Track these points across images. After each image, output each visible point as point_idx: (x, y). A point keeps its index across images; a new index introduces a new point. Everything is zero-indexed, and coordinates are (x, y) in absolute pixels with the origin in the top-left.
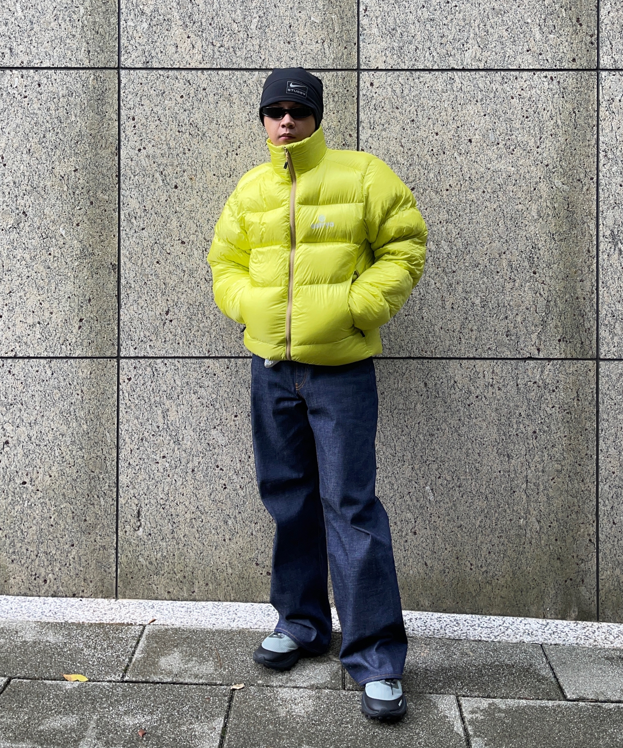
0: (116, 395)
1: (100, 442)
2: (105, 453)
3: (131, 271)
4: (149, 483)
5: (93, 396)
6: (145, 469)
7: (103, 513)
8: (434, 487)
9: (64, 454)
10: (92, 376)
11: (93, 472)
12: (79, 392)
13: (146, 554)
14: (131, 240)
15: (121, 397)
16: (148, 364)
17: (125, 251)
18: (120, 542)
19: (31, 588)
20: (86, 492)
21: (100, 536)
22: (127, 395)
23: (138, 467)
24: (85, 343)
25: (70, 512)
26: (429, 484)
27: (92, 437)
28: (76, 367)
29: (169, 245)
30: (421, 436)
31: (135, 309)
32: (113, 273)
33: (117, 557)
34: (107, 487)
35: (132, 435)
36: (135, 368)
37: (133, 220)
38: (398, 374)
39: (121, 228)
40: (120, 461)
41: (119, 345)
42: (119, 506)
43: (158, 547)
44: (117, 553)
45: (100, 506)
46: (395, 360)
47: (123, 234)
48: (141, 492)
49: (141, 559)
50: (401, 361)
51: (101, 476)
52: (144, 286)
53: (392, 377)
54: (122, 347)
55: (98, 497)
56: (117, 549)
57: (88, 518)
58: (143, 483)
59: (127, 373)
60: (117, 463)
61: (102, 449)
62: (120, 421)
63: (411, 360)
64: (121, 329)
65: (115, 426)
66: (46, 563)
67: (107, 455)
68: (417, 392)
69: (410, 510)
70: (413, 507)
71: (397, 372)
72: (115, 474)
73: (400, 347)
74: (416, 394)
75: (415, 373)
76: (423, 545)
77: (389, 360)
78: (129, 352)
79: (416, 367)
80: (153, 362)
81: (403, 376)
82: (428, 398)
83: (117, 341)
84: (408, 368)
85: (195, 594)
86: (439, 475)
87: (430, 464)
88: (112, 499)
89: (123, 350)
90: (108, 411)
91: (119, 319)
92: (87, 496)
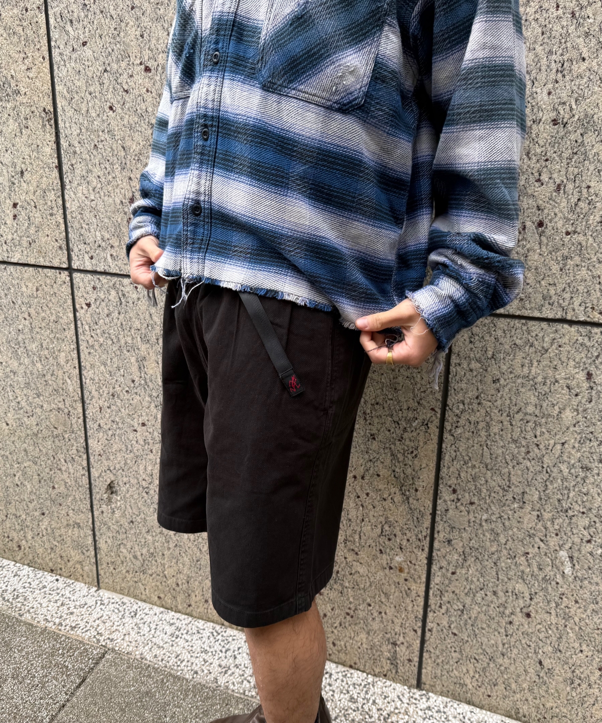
0: (73, 326)
1: (60, 390)
2: (67, 405)
3: (73, 125)
4: (126, 456)
5: (44, 324)
6: (120, 436)
7: (74, 483)
8: (576, 555)
9: (19, 399)
10: (40, 294)
11: (55, 428)
12: (26, 316)
13: (129, 546)
14: (68, 65)
15: (80, 330)
16: (111, 284)
17: (61, 87)
18: (97, 524)
19: (6, 550)
20: (51, 453)
21: (73, 510)
22: (87, 327)
23: (110, 433)
24: (25, 244)
25: (35, 474)
26: (567, 547)
27: (50, 382)
28: (18, 278)
29: (125, 76)
30: (564, 467)
31: (85, 192)
32: (48, 126)
33: (95, 541)
34: (76, 452)
35: (99, 387)
36: (94, 288)
37: (68, 27)
38: (532, 350)
39: (53, 44)
40: (87, 420)
41: (69, 249)
42: (92, 479)
43: (143, 540)
44: (94, 535)
45: (69, 473)
46: (531, 323)
47: (55, 53)
48: (118, 466)
49: (124, 551)
50: (544, 325)
51: (66, 436)
52: (95, 152)
53: (520, 355)
54: (73, 254)
55: (65, 461)
56: (93, 530)
57: (56, 486)
58: (118, 454)
59: (85, 295)
60: (85, 421)
61: (64, 400)
62: (82, 364)
63: (566, 326)
64: (69, 224)
65: (77, 371)
66: (18, 527)
67: (70, 409)
68: (568, 387)
69: (524, 580)
70: (530, 576)
71: (531, 346)
72: (83, 435)
73: (544, 298)
74: (566, 391)
75: (569, 352)
76: (540, 635)
77: (517, 321)
78: (84, 263)
79: (573, 341)
80: (118, 283)
81: (543, 354)
82: (590, 402)
83: (65, 243)
84: (555, 341)
85: (191, 608)
86: (589, 537)
87: (573, 516)
88: (83, 468)
89: (74, 258)
90: (66, 347)
91: (64, 207)
92: (52, 458)
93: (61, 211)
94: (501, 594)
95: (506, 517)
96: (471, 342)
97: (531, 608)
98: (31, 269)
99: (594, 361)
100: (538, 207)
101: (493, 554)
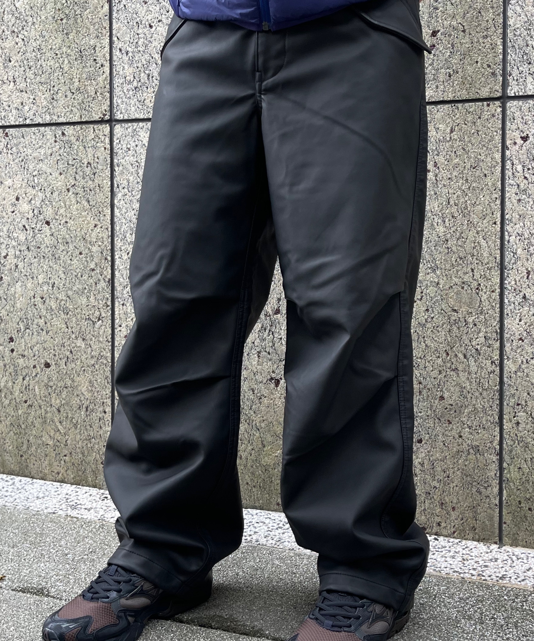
0: (499, 169)
1: (469, 257)
2: (477, 275)
5: (455, 173)
10: (455, 136)
11: (455, 311)
15: (508, 173)
20: (443, 347)
21: (470, 427)
22: (519, 168)
24: (442, 76)
27: (454, 249)
34: (483, 339)
40: (506, 292)
41: (505, 74)
42: (506, 375)
44: (501, 461)
45: (469, 373)
51: (470, 320)
54: (510, 79)
55: (465, 357)
56: (500, 453)
57: (446, 395)
59: (520, 125)
60: (502, 295)
61: (473, 270)
62: (507, 217)
64: (509, 44)
65: (498, 227)
67: (481, 281)
72: (498, 315)
78: (526, 87)
83: (501, 67)
88: (493, 362)
89: (512, 83)
90: (484, 199)
91: (505, 26)
92: (445, 355)
93: (500, 31)
98: (447, 106)
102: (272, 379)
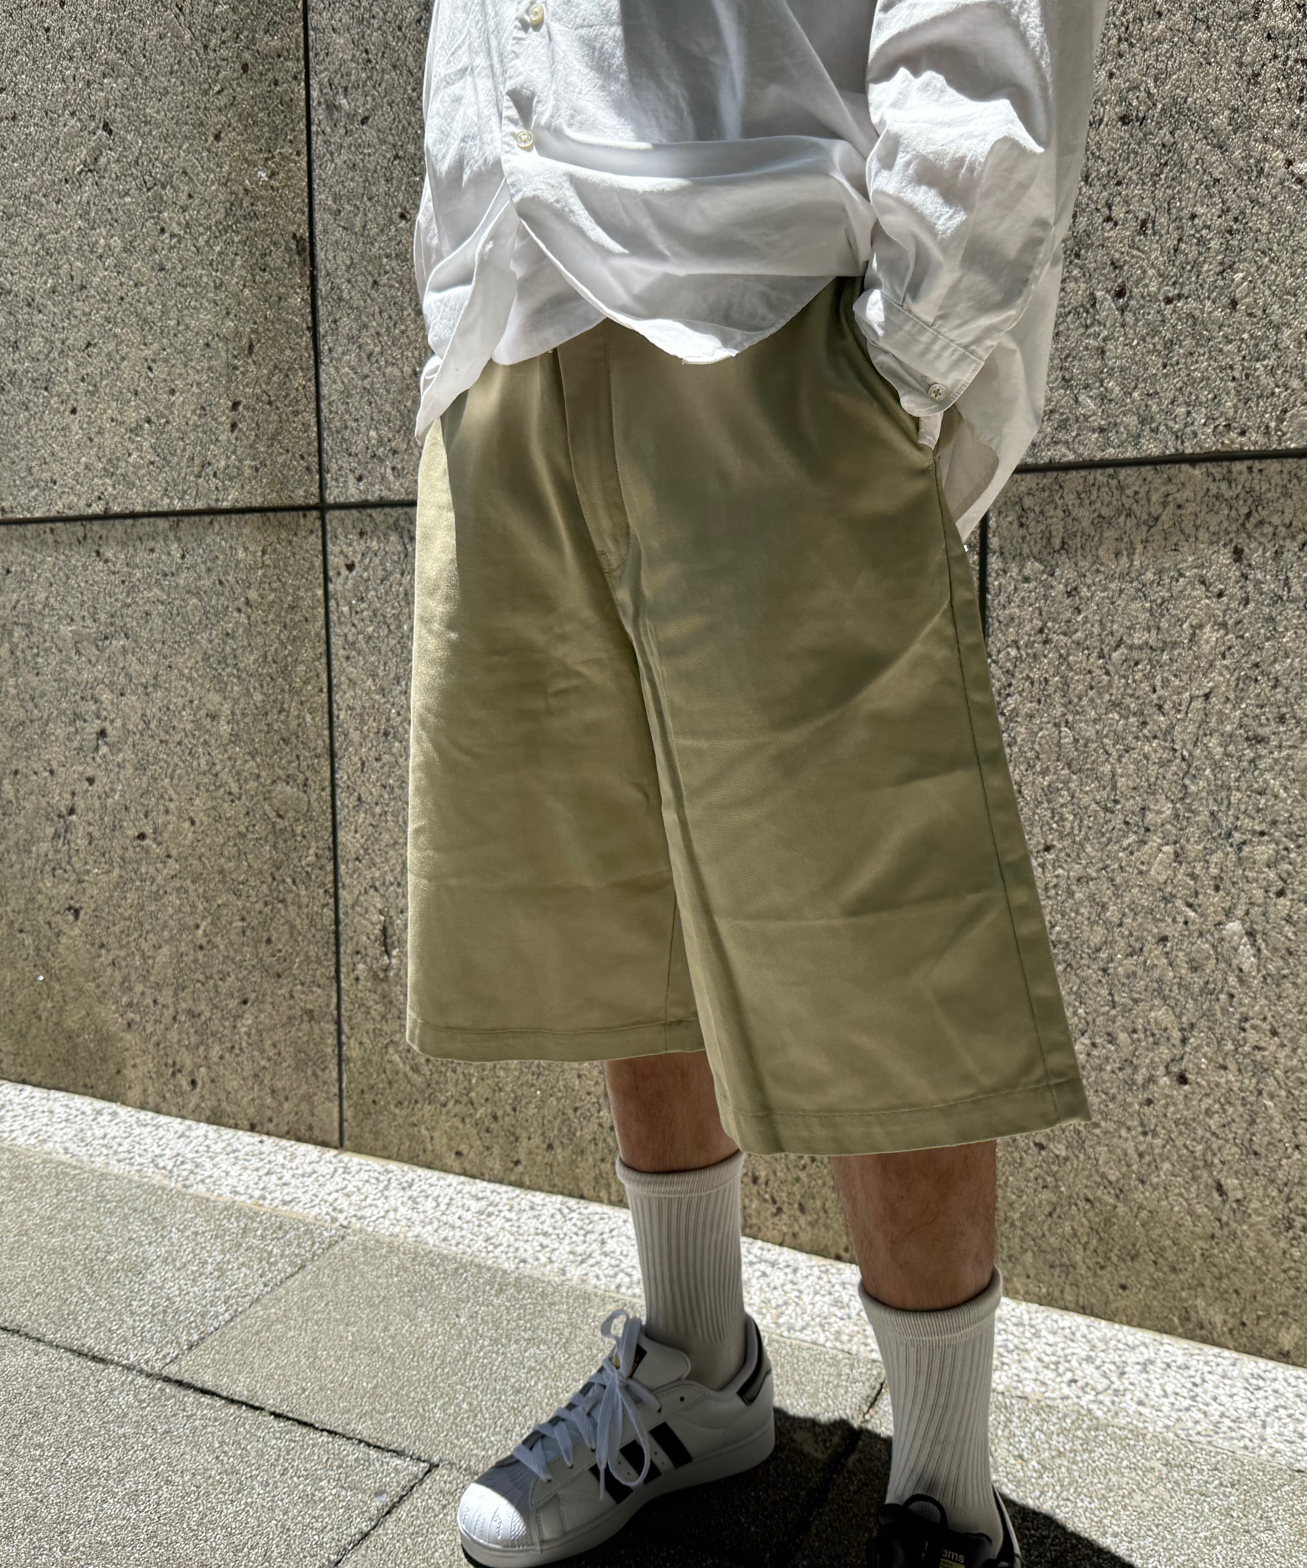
0: (322, 611)
1: (293, 739)
2: (304, 767)
3: (340, 253)
5: (271, 617)
7: (306, 926)
8: (1259, 926)
9: (218, 767)
10: (268, 559)
12: (241, 604)
15: (334, 617)
16: (391, 521)
17: (324, 195)
18: (346, 1004)
19: (168, 1095)
20: (268, 868)
21: (303, 984)
22: (346, 609)
23: (378, 810)
24: (247, 472)
25: (236, 917)
26: (1240, 912)
27: (276, 726)
28: (232, 536)
30: (1213, 743)
31: (355, 364)
32: (299, 262)
33: (340, 1044)
34: (311, 858)
35: (362, 721)
36: (362, 534)
37: (341, 99)
38: (1131, 523)
39: (314, 128)
40: (339, 791)
41: (321, 470)
42: (341, 911)
44: (339, 1032)
45: (300, 907)
46: (1123, 473)
47: (318, 142)
49: (393, 1056)
50: (1147, 471)
51: (299, 830)
52: (373, 293)
53: (1110, 535)
54: (328, 477)
55: (294, 882)
56: (338, 1022)
57: (274, 937)
59: (344, 549)
60: (333, 795)
61: (298, 758)
62: (335, 681)
63: (1185, 467)
64: (325, 425)
65: (324, 696)
66: (194, 1039)
67: (308, 774)
68: (1203, 582)
69: (1165, 999)
70: (1175, 988)
71: (1128, 515)
72: (329, 824)
73: (1143, 422)
74: (1199, 591)
75: (1196, 515)
76: (1211, 1122)
77: (1099, 471)
78: (347, 491)
79: (1201, 494)
80: (402, 517)
81: (1151, 527)
82: (1247, 603)
83: (316, 459)
84: (1170, 498)
85: (520, 1168)
86: (1280, 883)
87: (1244, 843)
88: (326, 891)
89: (331, 483)
90: (306, 654)
91: (318, 398)
92: (270, 879)
93: (313, 405)
94: (1123, 1037)
95: (1116, 866)
96: (1022, 525)
97: (1184, 1063)
98: (255, 516)
99: (1243, 525)
100: (1112, 263)
101: (1098, 950)
102: (70, 908)
